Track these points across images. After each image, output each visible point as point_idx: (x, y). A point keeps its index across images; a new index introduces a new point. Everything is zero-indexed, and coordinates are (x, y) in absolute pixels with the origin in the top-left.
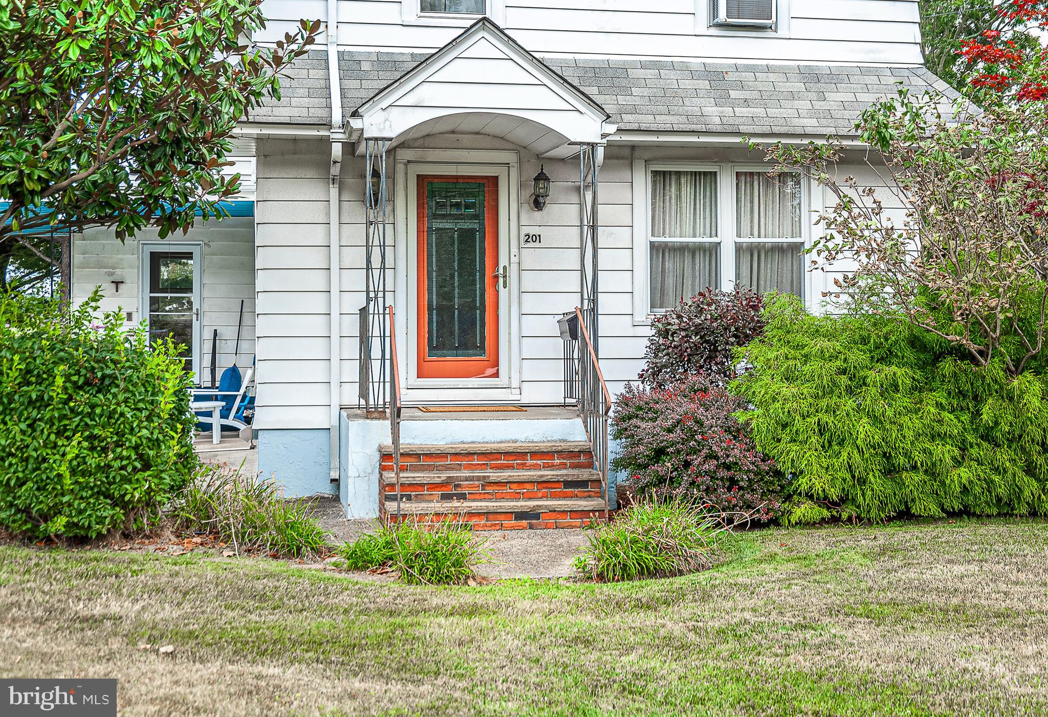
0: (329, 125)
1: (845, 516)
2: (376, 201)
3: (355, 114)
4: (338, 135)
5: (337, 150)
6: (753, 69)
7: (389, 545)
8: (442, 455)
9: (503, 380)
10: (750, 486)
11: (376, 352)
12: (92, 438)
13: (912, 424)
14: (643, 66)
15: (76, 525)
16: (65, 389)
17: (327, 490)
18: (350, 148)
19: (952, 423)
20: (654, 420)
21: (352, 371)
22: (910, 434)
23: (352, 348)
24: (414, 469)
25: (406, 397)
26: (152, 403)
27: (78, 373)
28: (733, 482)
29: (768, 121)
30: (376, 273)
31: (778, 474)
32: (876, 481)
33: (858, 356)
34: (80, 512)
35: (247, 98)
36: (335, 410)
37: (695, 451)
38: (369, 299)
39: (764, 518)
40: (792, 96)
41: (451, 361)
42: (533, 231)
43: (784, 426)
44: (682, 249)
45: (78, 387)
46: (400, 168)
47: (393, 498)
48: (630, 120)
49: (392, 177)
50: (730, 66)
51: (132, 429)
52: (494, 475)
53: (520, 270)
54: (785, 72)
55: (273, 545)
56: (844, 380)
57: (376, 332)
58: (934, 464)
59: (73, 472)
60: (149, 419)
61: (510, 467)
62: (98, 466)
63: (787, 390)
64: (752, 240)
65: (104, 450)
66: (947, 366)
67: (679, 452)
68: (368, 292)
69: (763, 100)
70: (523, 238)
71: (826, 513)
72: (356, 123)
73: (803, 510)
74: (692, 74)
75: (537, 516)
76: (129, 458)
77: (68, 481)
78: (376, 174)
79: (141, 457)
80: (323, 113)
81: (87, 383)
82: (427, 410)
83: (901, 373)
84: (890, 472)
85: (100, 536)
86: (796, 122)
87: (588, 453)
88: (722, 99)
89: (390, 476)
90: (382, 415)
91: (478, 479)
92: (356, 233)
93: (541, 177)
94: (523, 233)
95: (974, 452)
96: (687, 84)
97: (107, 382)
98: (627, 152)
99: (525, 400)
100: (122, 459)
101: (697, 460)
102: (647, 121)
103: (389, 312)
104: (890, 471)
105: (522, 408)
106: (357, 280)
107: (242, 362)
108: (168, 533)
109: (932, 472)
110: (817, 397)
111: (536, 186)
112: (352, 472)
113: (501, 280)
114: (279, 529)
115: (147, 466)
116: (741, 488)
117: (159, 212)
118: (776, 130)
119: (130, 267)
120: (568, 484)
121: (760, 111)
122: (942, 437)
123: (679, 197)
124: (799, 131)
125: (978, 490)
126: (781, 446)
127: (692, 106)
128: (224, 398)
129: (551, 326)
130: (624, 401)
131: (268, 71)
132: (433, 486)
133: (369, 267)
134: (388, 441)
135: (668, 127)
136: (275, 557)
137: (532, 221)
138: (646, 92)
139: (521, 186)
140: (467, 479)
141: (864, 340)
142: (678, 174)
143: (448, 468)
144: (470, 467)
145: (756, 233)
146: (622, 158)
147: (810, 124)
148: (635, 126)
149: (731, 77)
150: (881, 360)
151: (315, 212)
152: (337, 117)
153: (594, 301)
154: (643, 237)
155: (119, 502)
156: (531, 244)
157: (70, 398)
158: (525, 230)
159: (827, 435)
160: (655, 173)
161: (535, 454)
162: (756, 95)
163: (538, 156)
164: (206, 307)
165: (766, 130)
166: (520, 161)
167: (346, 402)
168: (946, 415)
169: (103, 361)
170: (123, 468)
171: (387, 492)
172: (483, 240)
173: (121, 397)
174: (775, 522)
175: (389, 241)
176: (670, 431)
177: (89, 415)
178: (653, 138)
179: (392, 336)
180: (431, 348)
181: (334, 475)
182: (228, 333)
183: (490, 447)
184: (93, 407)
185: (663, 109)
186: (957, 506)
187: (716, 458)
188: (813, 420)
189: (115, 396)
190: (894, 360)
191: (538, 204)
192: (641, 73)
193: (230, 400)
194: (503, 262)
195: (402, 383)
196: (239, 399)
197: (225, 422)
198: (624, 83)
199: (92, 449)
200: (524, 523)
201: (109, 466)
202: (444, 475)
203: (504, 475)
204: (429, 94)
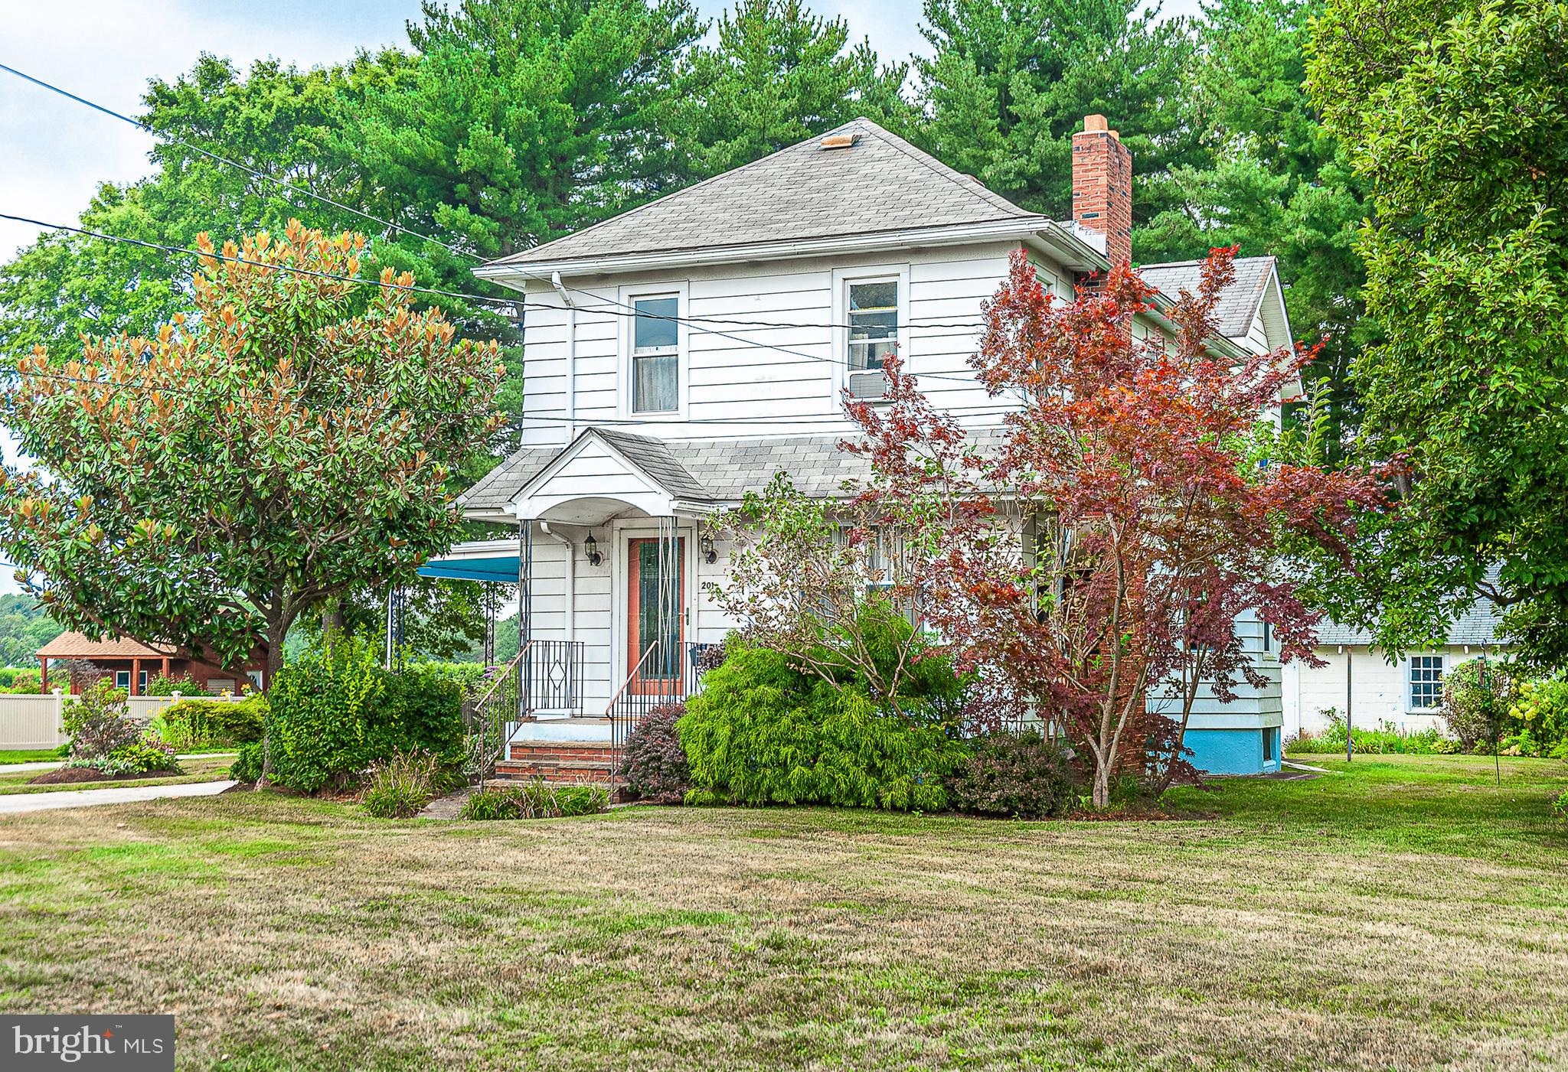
1: (728, 800)
8: (547, 748)
14: (786, 443)
22: (762, 738)
42: (707, 580)
46: (616, 533)
49: (610, 541)
52: (562, 763)
53: (698, 611)
70: (700, 586)
72: (510, 509)
73: (692, 793)
74: (821, 448)
92: (587, 584)
113: (685, 619)
132: (525, 769)
137: (707, 572)
139: (699, 544)
143: (550, 758)
144: (565, 758)
156: (706, 591)
158: (702, 580)
162: (861, 462)
191: (710, 559)
192: (781, 449)
194: (687, 605)
202: (531, 762)
203: (568, 764)
204: (556, 486)
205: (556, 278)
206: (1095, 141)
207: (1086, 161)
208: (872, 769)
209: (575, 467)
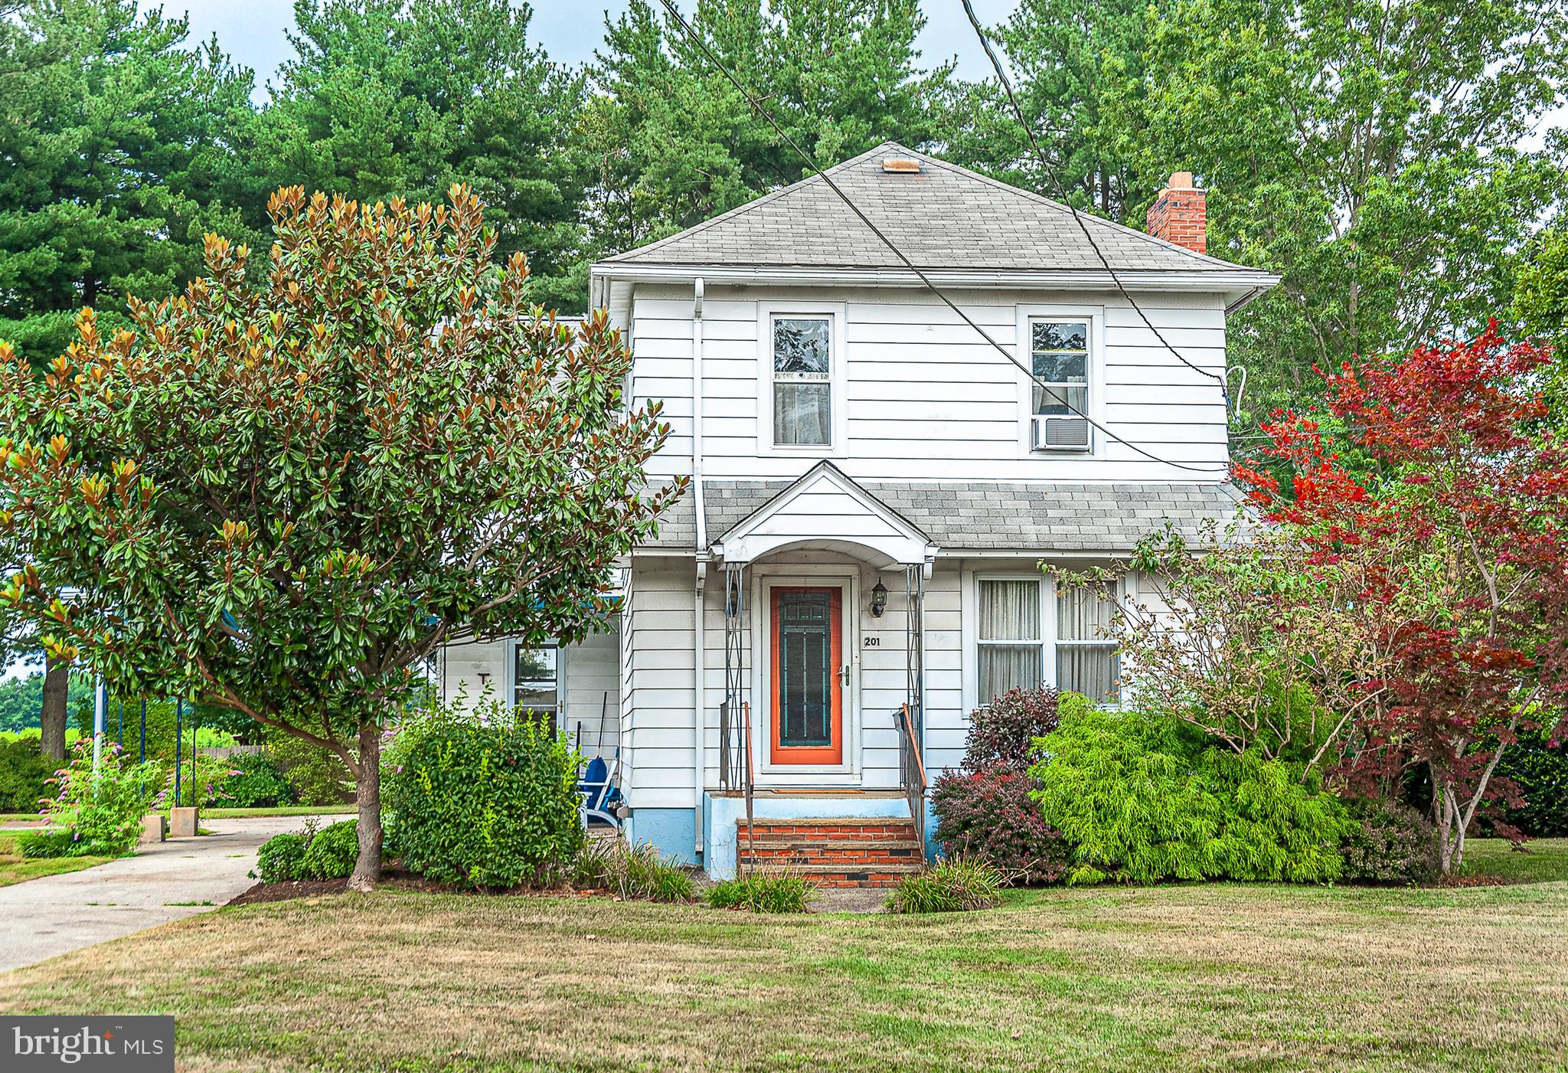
0: (695, 548)
1: (1119, 878)
2: (735, 612)
3: (717, 542)
4: (702, 556)
5: (701, 568)
6: (1071, 490)
7: (743, 889)
8: (789, 827)
9: (845, 767)
10: (1040, 852)
11: (734, 742)
12: (510, 807)
13: (1173, 802)
14: (970, 488)
15: (498, 876)
16: (489, 768)
17: (692, 862)
18: (714, 565)
19: (1211, 803)
20: (963, 798)
21: (714, 758)
22: (1172, 810)
23: (714, 738)
24: (765, 838)
25: (759, 780)
26: (556, 780)
27: (499, 756)
28: (1025, 848)
29: (1080, 538)
30: (734, 673)
31: (1064, 842)
32: (1144, 850)
33: (1131, 746)
34: (500, 866)
35: (632, 538)
36: (700, 792)
37: (993, 823)
38: (728, 697)
39: (1051, 878)
40: (1105, 513)
41: (800, 750)
42: (871, 635)
43: (1069, 803)
44: (1008, 650)
45: (499, 768)
46: (756, 581)
47: (748, 861)
48: (956, 539)
49: (748, 589)
50: (1049, 486)
51: (541, 801)
52: (831, 844)
53: (861, 670)
54: (1100, 492)
55: (653, 892)
56: (1118, 765)
57: (734, 725)
58: (1194, 835)
59: (494, 835)
60: (554, 793)
61: (847, 838)
62: (515, 830)
63: (1072, 772)
64: (1072, 642)
65: (520, 817)
66: (1211, 754)
67: (981, 824)
68: (727, 689)
69: (1078, 518)
70: (863, 642)
71: (1101, 875)
72: (717, 550)
73: (1082, 873)
74: (1015, 496)
75: (866, 877)
76: (539, 823)
77: (489, 841)
78: (734, 587)
79: (548, 824)
80: (690, 537)
81: (506, 764)
82: (778, 792)
83: (1169, 760)
84: (1158, 842)
85: (517, 886)
86: (1107, 538)
87: (910, 826)
88: (1041, 517)
89: (746, 844)
90: (738, 794)
91: (818, 846)
92: (718, 638)
93: (879, 588)
94: (864, 636)
95: (1231, 826)
96: (1009, 504)
97: (521, 763)
98: (957, 564)
99: (865, 785)
100: (534, 824)
101: (995, 830)
102: (970, 539)
103: (745, 707)
104: (1156, 841)
105: (862, 791)
106: (718, 679)
107: (607, 754)
108: (567, 886)
109: (1192, 841)
110: (1095, 779)
111: (874, 595)
112: (714, 841)
113: (844, 679)
114: (656, 879)
115: (552, 831)
116: (1032, 854)
117: (559, 628)
118: (1087, 546)
119: (497, 659)
120: (893, 852)
121: (1074, 529)
122: (1203, 813)
123: (1005, 604)
124: (1108, 546)
125: (1233, 858)
126: (1066, 818)
127: (1012, 525)
128: (590, 789)
129: (888, 719)
130: (941, 783)
131: (649, 517)
132: (781, 852)
133: (728, 668)
134: (744, 816)
135: (989, 545)
136: (654, 901)
137: (871, 626)
138: (971, 512)
139: (862, 595)
140: (808, 846)
141: (1139, 732)
142: (1004, 583)
143: (793, 838)
144: (812, 837)
145: (1076, 635)
146: (953, 570)
147: (1119, 540)
148: (960, 545)
149: (1049, 497)
150: (1154, 749)
151: (683, 620)
152: (702, 541)
153: (919, 698)
154: (971, 640)
155: (531, 859)
156: (871, 647)
157: (493, 776)
158: (865, 635)
159: (1103, 810)
160: (983, 583)
161: (867, 827)
162: (1071, 513)
163: (877, 569)
164: (569, 700)
165: (1078, 546)
166: (861, 574)
167: (709, 785)
168: (1205, 794)
169: (518, 746)
170: (535, 831)
171: (742, 856)
172: (828, 643)
173: (533, 775)
174: (1061, 883)
175: (746, 644)
176: (975, 807)
177: (507, 789)
178: (977, 555)
179: (748, 728)
180: (783, 738)
181: (699, 848)
182: (592, 724)
183: (828, 821)
184: (510, 783)
185: (986, 528)
186: (1217, 871)
187: (1012, 829)
188: (1090, 798)
189: (528, 774)
190: (1165, 749)
191: (876, 612)
192: (968, 495)
193: (597, 791)
194: (846, 662)
195: (756, 768)
196: (604, 790)
197: (591, 812)
198: (952, 504)
199: (510, 816)
200: (855, 882)
201: (523, 830)
202: (789, 844)
203: (840, 844)
204: (778, 524)
205: (699, 286)
206: (1193, 199)
207: (1184, 218)
208: (1282, 842)
209: (802, 504)
